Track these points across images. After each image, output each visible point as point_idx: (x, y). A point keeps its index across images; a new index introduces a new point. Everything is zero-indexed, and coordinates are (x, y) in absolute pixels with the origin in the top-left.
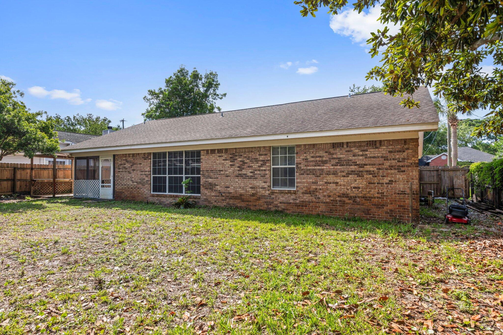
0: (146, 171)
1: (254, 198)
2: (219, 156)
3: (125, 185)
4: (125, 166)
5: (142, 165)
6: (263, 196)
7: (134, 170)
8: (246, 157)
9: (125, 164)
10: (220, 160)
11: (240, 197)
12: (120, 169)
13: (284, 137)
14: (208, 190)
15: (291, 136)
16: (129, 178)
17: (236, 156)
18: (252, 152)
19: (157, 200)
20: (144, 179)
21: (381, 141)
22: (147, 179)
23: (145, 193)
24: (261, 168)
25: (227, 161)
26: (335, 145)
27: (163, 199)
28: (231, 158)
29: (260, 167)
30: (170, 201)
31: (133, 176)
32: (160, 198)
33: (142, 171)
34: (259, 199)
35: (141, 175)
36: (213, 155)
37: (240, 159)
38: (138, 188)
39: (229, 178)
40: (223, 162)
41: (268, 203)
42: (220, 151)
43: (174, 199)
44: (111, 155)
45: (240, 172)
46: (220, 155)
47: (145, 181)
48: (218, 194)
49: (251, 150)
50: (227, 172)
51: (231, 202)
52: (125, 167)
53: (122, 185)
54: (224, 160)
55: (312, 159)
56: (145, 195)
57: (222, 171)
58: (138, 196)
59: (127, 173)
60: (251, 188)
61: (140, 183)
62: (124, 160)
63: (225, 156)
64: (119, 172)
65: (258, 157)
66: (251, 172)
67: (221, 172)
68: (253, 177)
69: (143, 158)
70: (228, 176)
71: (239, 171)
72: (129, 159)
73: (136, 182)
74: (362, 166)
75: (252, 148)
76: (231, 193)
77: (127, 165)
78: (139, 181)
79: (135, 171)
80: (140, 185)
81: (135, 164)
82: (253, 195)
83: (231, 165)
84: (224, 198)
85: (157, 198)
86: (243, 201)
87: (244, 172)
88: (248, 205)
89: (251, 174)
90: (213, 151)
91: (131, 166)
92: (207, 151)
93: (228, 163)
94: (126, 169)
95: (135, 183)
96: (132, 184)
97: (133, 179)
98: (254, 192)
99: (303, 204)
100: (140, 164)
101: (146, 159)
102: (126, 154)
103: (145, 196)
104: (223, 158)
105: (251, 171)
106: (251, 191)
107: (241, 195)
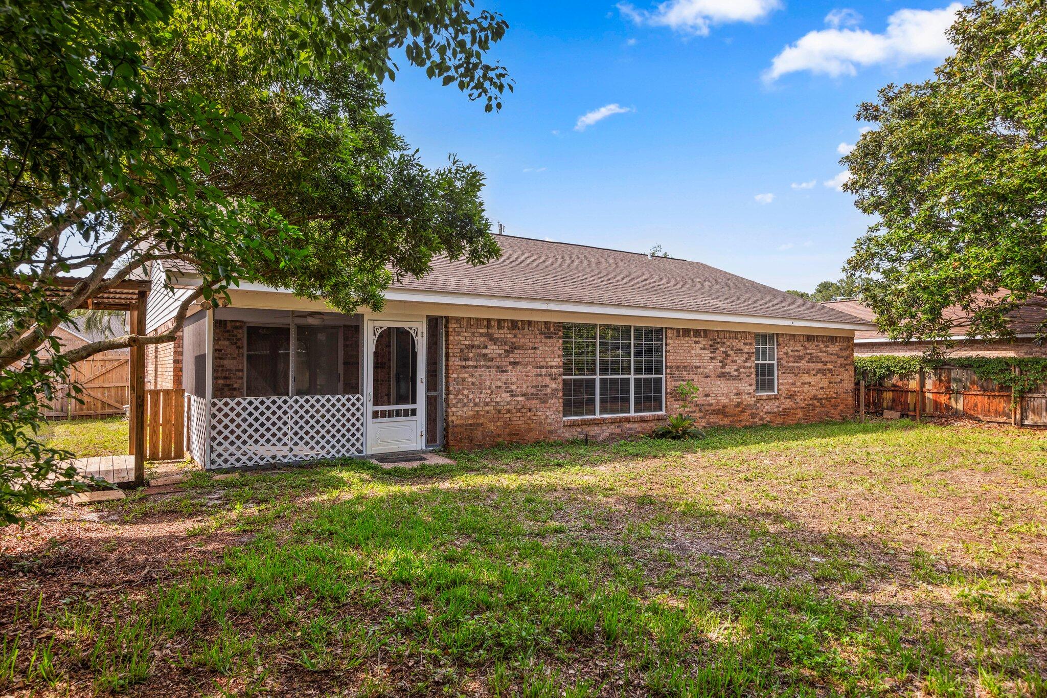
0: (551, 367)
1: (739, 409)
2: (696, 342)
3: (487, 404)
4: (487, 351)
5: (538, 352)
6: (748, 406)
7: (516, 363)
8: (729, 346)
9: (486, 347)
10: (696, 350)
11: (722, 411)
12: (465, 360)
13: (788, 323)
14: (680, 402)
15: (797, 323)
16: (499, 384)
17: (718, 343)
18: (737, 338)
19: (580, 433)
20: (546, 386)
21: (836, 337)
22: (554, 386)
23: (549, 421)
24: (747, 364)
25: (706, 352)
26: (810, 338)
27: (594, 430)
28: (711, 346)
29: (744, 362)
30: (609, 431)
31: (514, 379)
32: (587, 429)
33: (541, 367)
34: (743, 411)
35: (536, 375)
36: (687, 339)
37: (722, 349)
38: (530, 410)
39: (709, 379)
40: (700, 352)
41: (754, 416)
42: (697, 333)
43: (618, 427)
44: (422, 316)
45: (723, 370)
46: (697, 339)
47: (549, 390)
48: (694, 409)
49: (736, 335)
50: (706, 370)
51: (712, 419)
52: (485, 355)
53: (476, 405)
54: (702, 349)
55: (792, 354)
56: (550, 424)
57: (699, 367)
58: (530, 430)
59: (493, 371)
60: (736, 394)
61: (535, 396)
62: (482, 335)
63: (703, 342)
64: (464, 367)
65: (743, 347)
66: (736, 370)
67: (699, 370)
68: (737, 378)
69: (541, 333)
70: (707, 377)
71: (721, 367)
72: (498, 334)
73: (522, 395)
74: (825, 363)
75: (736, 332)
76: (711, 405)
77: (493, 350)
78: (533, 391)
79: (519, 367)
80: (536, 402)
81: (519, 348)
82: (738, 405)
83: (712, 358)
84: (702, 414)
85: (579, 430)
86: (727, 416)
87: (727, 370)
88: (732, 422)
89: (736, 373)
90: (686, 332)
91: (507, 352)
92: (678, 330)
93: (707, 354)
94: (491, 360)
95: (520, 398)
96: (509, 399)
97: (514, 387)
98: (739, 400)
99: (785, 413)
100: (535, 348)
101: (550, 337)
102: (489, 320)
103: (548, 428)
104: (701, 346)
105: (735, 368)
106: (736, 400)
107: (724, 407)
